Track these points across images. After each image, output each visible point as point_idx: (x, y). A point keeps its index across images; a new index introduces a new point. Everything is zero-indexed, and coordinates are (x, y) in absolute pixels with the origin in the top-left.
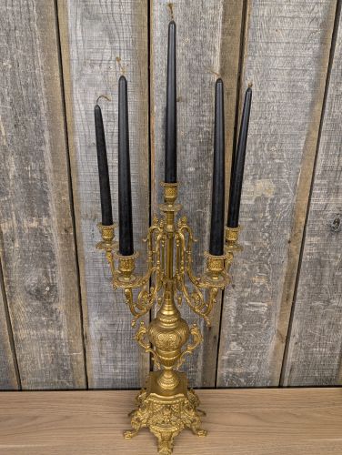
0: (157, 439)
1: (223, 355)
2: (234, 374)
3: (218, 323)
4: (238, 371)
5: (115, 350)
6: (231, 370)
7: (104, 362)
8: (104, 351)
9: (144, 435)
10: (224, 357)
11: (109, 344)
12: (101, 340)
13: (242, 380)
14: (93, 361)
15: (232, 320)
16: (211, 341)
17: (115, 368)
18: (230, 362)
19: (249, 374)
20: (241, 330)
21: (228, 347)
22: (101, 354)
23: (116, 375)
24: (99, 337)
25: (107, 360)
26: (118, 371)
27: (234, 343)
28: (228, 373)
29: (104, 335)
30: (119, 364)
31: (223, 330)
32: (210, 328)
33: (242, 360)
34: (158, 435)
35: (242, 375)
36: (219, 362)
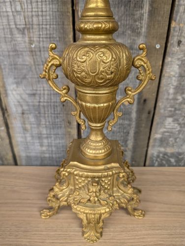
0: (81, 220)
1: (156, 133)
2: (165, 154)
3: (155, 95)
4: (169, 150)
5: (39, 125)
6: (162, 149)
7: (29, 139)
8: (28, 126)
9: (64, 215)
10: (157, 135)
11: (32, 119)
12: (23, 113)
13: (173, 160)
14: (18, 137)
15: (171, 91)
16: (145, 116)
17: (42, 145)
18: (163, 141)
19: (180, 154)
20: (181, 103)
21: (162, 123)
22: (25, 129)
23: (43, 152)
24: (20, 110)
25: (32, 137)
26: (44, 148)
27: (170, 120)
28: (160, 152)
29: (25, 108)
30: (45, 141)
31: (159, 104)
32: (145, 101)
33: (176, 139)
34: (83, 217)
35: (173, 155)
36: (151, 141)
